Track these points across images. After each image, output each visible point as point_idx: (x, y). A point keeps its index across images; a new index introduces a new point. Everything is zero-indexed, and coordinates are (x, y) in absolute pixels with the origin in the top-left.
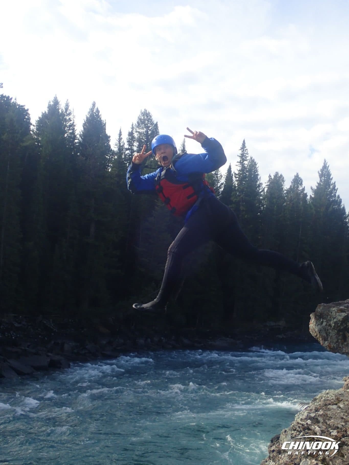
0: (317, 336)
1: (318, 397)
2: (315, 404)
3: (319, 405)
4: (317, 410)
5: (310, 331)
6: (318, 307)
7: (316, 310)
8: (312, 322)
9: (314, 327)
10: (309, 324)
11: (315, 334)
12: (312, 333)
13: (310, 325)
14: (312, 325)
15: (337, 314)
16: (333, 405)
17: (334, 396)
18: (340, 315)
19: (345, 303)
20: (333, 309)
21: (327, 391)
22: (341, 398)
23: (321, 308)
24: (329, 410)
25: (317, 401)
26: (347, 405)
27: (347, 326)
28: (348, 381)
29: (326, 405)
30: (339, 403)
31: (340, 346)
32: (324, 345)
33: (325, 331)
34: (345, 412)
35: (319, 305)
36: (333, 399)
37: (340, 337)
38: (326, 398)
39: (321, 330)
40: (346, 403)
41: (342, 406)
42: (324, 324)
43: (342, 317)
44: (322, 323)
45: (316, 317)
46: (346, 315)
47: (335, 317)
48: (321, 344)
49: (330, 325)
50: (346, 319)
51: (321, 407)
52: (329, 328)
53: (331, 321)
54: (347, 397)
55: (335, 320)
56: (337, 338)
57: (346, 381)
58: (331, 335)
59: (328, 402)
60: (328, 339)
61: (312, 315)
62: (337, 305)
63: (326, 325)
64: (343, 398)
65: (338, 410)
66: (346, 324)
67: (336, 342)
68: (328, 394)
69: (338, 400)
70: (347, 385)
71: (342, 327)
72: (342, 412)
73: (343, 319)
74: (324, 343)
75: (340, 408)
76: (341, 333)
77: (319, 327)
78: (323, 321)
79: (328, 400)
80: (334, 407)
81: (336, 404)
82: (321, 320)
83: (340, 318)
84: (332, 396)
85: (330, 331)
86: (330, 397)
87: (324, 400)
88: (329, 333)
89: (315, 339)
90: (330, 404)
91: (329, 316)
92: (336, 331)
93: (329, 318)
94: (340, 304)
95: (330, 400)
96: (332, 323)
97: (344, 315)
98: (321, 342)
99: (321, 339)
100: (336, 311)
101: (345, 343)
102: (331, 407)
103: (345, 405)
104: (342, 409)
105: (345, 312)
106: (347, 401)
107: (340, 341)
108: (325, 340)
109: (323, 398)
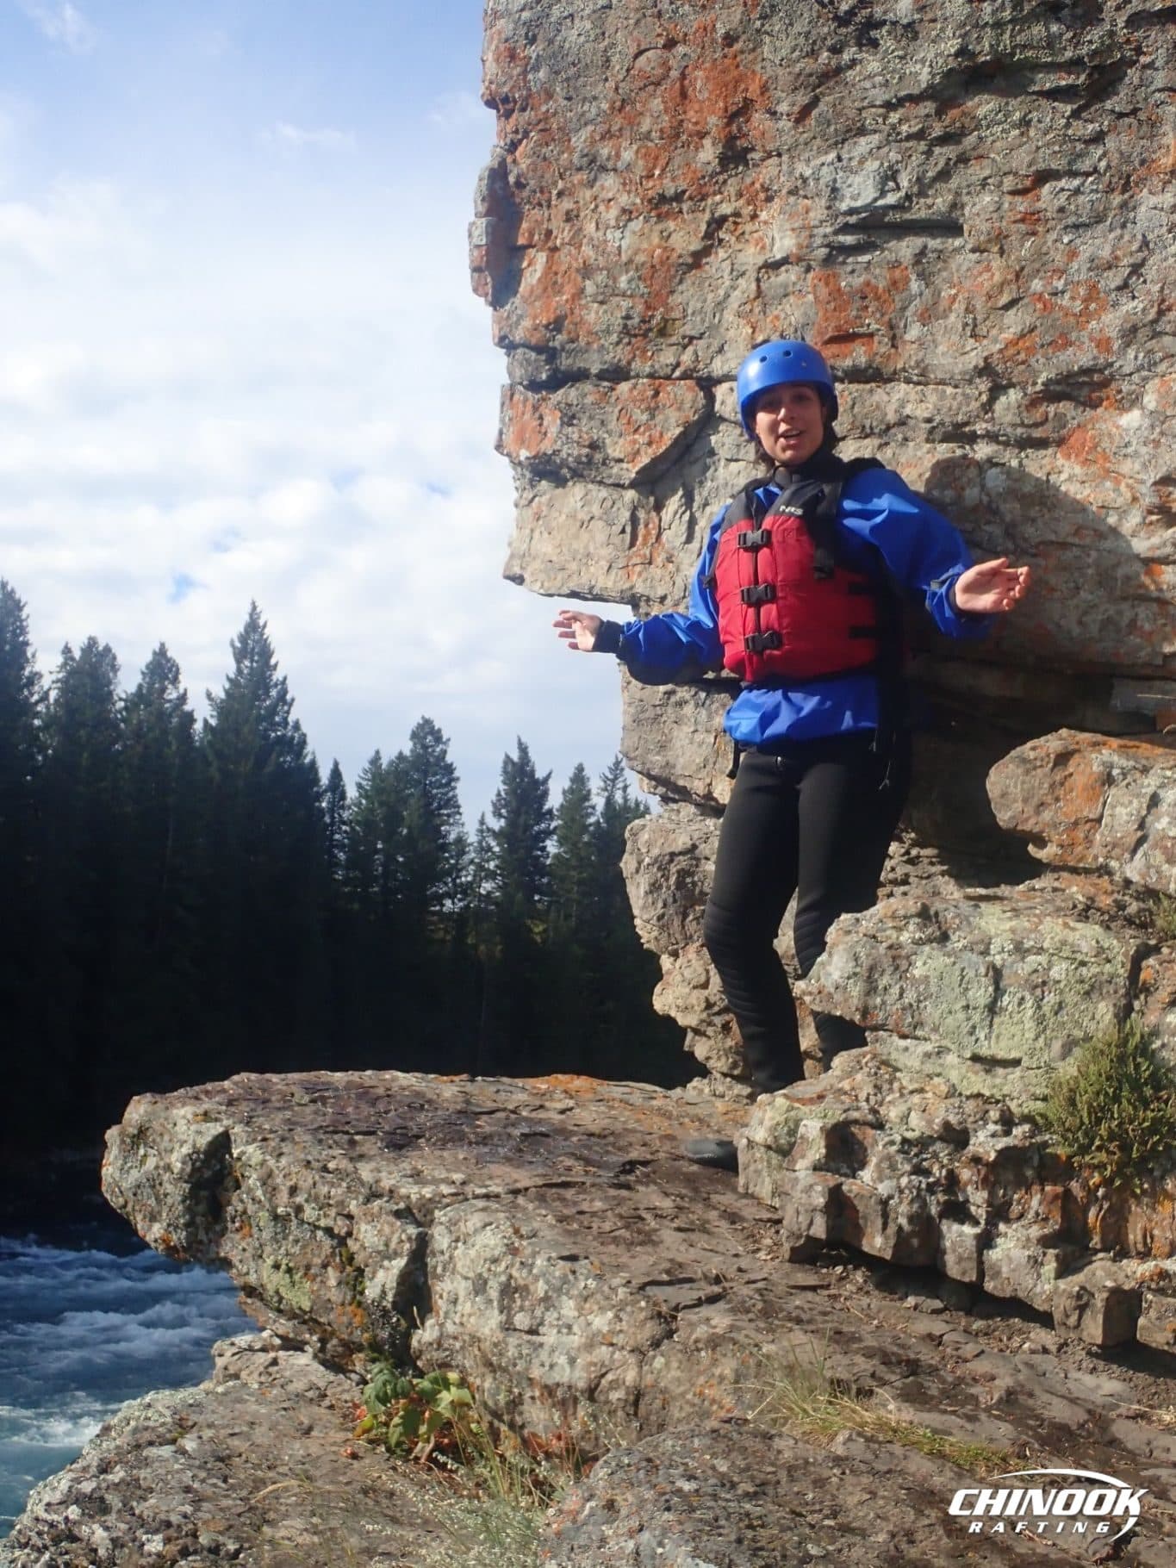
0: (125, 1206)
1: (114, 1421)
2: (104, 1445)
3: (118, 1447)
4: (105, 1468)
5: (104, 1189)
6: (129, 1109)
7: (126, 1115)
8: (112, 1158)
9: (117, 1175)
10: (100, 1166)
11: (121, 1201)
12: (108, 1197)
13: (104, 1171)
14: (111, 1169)
15: (193, 1128)
16: (161, 1444)
17: (168, 1413)
18: (199, 1132)
19: (224, 1091)
20: (182, 1112)
21: (148, 1399)
22: (194, 1418)
23: (142, 1111)
24: (146, 1462)
25: (113, 1434)
26: (211, 1440)
27: (223, 1167)
28: (228, 1354)
29: (138, 1447)
30: (182, 1435)
31: (202, 1236)
32: (149, 1238)
33: (153, 1187)
34: (199, 1467)
35: (136, 1098)
36: (163, 1424)
37: (201, 1208)
38: (142, 1423)
39: (139, 1186)
40: (208, 1434)
41: (190, 1444)
42: (151, 1163)
43: (209, 1139)
44: (142, 1162)
45: (123, 1142)
46: (221, 1130)
47: (184, 1137)
48: (141, 1233)
49: (168, 1168)
50: (222, 1143)
51: (120, 1457)
52: (166, 1177)
53: (172, 1151)
54: (213, 1412)
55: (186, 1150)
56: (188, 1210)
57: (221, 1355)
58: (169, 1200)
59: (147, 1436)
60: (160, 1213)
61: (112, 1134)
62: (197, 1098)
63: (157, 1167)
64: (200, 1419)
65: (177, 1461)
66: (222, 1160)
67: (187, 1225)
68: (149, 1406)
69: (183, 1426)
70: (226, 1368)
71: (207, 1174)
72: (190, 1467)
73: (211, 1144)
74: (150, 1228)
75: (184, 1452)
76: (204, 1193)
77: (135, 1175)
78: (145, 1155)
79: (146, 1428)
80: (166, 1451)
81: (174, 1441)
82: (142, 1152)
83: (203, 1142)
84: (161, 1415)
85: (169, 1188)
86: (156, 1417)
87: (135, 1430)
88: (166, 1195)
89: (120, 1216)
90: (151, 1443)
91: (166, 1138)
92: (187, 1186)
93: (165, 1144)
94: (207, 1093)
95: (154, 1429)
96: (176, 1160)
97: (215, 1129)
98: (139, 1227)
99: (139, 1217)
100: (190, 1116)
101: (218, 1228)
102: (153, 1452)
103: (203, 1443)
104: (190, 1457)
105: (216, 1120)
106: (210, 1426)
107: (199, 1220)
108: (153, 1218)
109: (133, 1423)
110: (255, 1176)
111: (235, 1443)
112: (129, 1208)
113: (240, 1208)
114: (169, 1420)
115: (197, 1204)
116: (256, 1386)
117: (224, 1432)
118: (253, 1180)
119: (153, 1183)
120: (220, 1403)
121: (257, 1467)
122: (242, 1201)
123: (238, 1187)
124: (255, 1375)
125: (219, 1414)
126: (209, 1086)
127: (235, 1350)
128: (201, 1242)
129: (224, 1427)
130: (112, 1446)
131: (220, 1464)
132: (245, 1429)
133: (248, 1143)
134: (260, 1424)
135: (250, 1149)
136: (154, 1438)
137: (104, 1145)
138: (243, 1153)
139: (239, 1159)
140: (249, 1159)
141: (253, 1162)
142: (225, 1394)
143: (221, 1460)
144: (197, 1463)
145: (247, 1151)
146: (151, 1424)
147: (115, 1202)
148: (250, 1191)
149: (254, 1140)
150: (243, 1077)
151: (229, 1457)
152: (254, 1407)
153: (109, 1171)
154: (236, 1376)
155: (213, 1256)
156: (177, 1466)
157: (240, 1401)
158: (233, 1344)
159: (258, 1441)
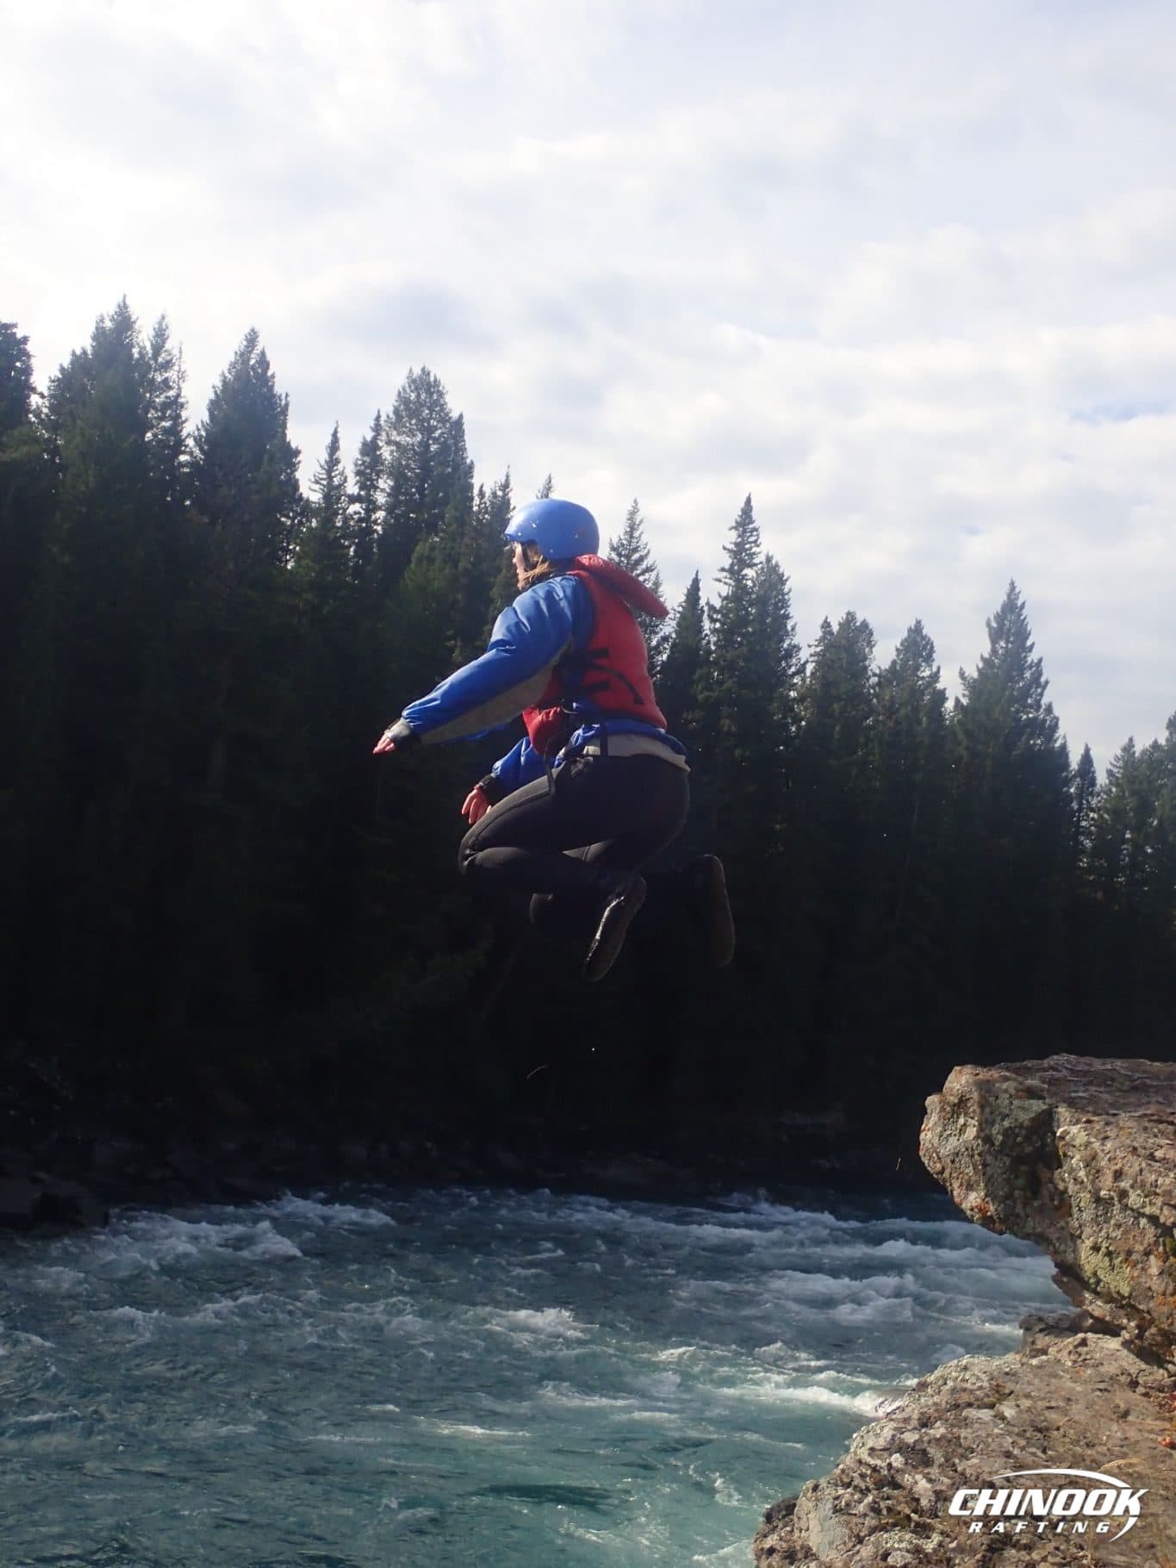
0: (942, 1172)
1: (931, 1378)
2: (922, 1400)
3: (935, 1404)
4: (925, 1423)
5: (921, 1153)
6: (951, 1077)
7: (947, 1085)
8: (930, 1125)
9: (935, 1141)
10: (919, 1132)
11: (939, 1166)
12: (926, 1162)
13: (922, 1136)
14: (929, 1135)
15: (1016, 1102)
16: (979, 1407)
17: (984, 1378)
18: (1023, 1108)
19: (1044, 1069)
20: (1005, 1086)
21: (965, 1360)
22: (1009, 1386)
23: (963, 1080)
24: (966, 1423)
25: (930, 1390)
26: (1029, 1410)
27: (1044, 1145)
28: (1037, 1329)
29: (957, 1406)
30: (1000, 1401)
31: (1019, 1209)
32: (966, 1206)
33: (972, 1156)
34: (1018, 1435)
35: (957, 1068)
36: (981, 1388)
37: (1020, 1182)
38: (960, 1385)
39: (957, 1154)
40: (1026, 1403)
41: (1008, 1411)
42: (971, 1133)
43: (1033, 1115)
44: (962, 1130)
45: (942, 1109)
46: (1045, 1107)
47: (1007, 1112)
48: (957, 1200)
49: (989, 1140)
50: (1046, 1121)
51: (941, 1414)
52: (986, 1148)
53: (993, 1123)
54: (1029, 1383)
55: (1006, 1124)
56: (1008, 1181)
57: (1028, 1329)
58: (989, 1171)
59: (965, 1398)
60: (978, 1183)
61: (932, 1101)
62: (1018, 1073)
63: (976, 1138)
64: (1017, 1388)
65: (996, 1426)
66: (1043, 1139)
67: (1009, 1196)
68: (966, 1368)
69: (999, 1393)
70: (1033, 1343)
71: (1028, 1149)
72: (1010, 1433)
73: (1033, 1120)
74: (966, 1196)
75: (1003, 1418)
76: (1024, 1168)
77: (953, 1143)
78: (965, 1125)
79: (965, 1390)
80: (985, 1414)
81: (992, 1406)
82: (962, 1121)
83: (1025, 1117)
84: (978, 1379)
85: (989, 1159)
86: (973, 1380)
87: (954, 1390)
88: (986, 1166)
89: (936, 1182)
90: (970, 1405)
91: (988, 1110)
92: (1008, 1161)
93: (986, 1115)
94: (1027, 1069)
95: (972, 1391)
96: (997, 1133)
97: (1037, 1106)
98: (955, 1193)
99: (956, 1184)
100: (1013, 1092)
101: (1036, 1204)
102: (972, 1413)
103: (1021, 1411)
104: (1009, 1423)
105: (1042, 1098)
106: (1028, 1396)
107: (1017, 1193)
108: (970, 1187)
109: (950, 1384)
110: (1078, 1157)
111: (1053, 1415)
112: (946, 1174)
113: (1061, 1186)
114: (986, 1384)
115: (1016, 1177)
116: (1070, 1364)
117: (1041, 1404)
118: (1076, 1160)
119: (973, 1153)
120: (1036, 1375)
121: (1076, 1442)
122: (1063, 1180)
123: (1060, 1166)
124: (1065, 1353)
125: (1036, 1386)
126: (1029, 1063)
127: (1042, 1326)
128: (1018, 1216)
129: (1044, 1399)
130: (930, 1403)
131: (1039, 1435)
132: (1062, 1404)
133: (1072, 1123)
134: (1077, 1403)
135: (1074, 1129)
136: (972, 1400)
137: (924, 1111)
138: (1066, 1133)
139: (1062, 1138)
140: (1073, 1139)
141: (1077, 1142)
142: (1040, 1367)
143: (1040, 1430)
144: (1016, 1430)
145: (1072, 1130)
146: (968, 1386)
147: (933, 1167)
148: (1071, 1171)
149: (1078, 1122)
150: (1062, 1057)
151: (1047, 1429)
152: (1070, 1384)
153: (928, 1136)
154: (1044, 1352)
155: (1030, 1231)
156: (996, 1431)
157: (1056, 1376)
158: (1040, 1319)
159: (1076, 1418)
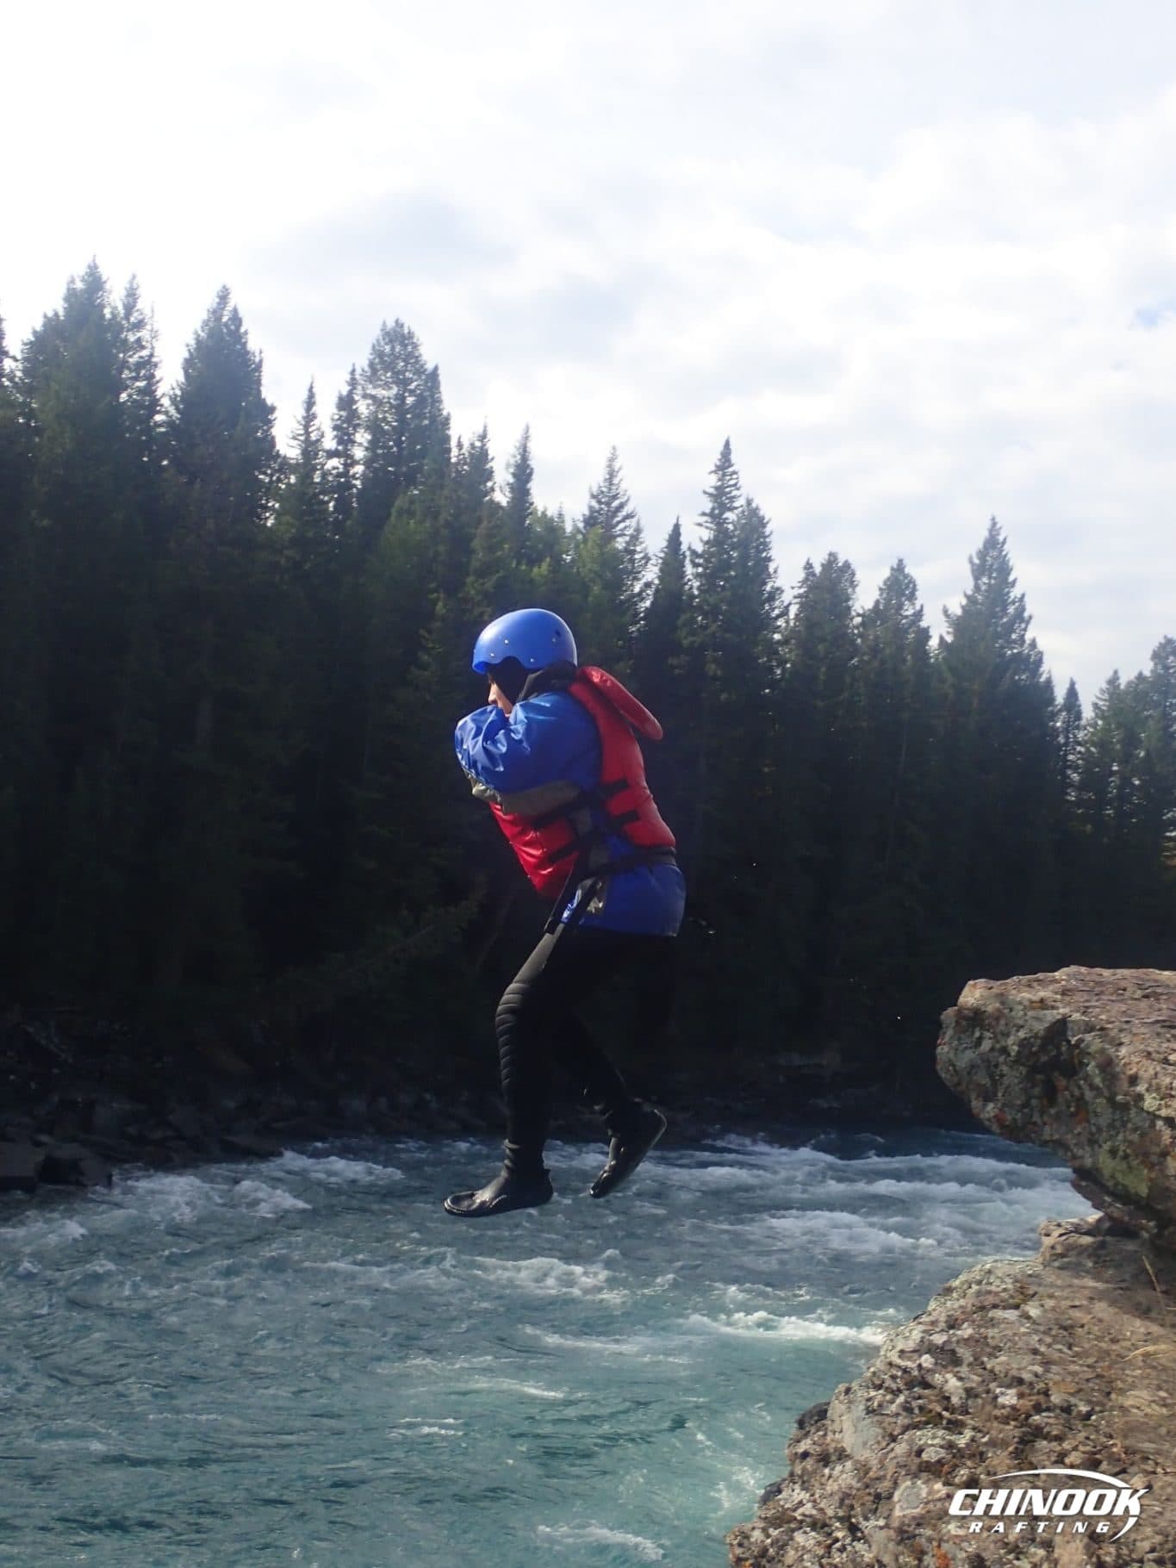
0: (959, 1084)
1: (956, 1283)
2: (949, 1303)
3: (961, 1307)
4: (953, 1324)
5: (938, 1067)
6: (966, 991)
7: (961, 998)
8: (947, 1038)
9: (951, 1055)
10: (935, 1047)
11: (955, 1079)
12: (943, 1075)
13: (939, 1050)
14: (946, 1049)
15: (1030, 1013)
16: (1005, 1308)
17: (1009, 1281)
18: (1037, 1019)
19: (1056, 981)
20: (1018, 998)
22: (1033, 1288)
23: (978, 993)
24: (993, 1323)
25: (955, 1295)
26: (1053, 1309)
27: (1060, 1053)
28: (1056, 1234)
29: (982, 1308)
30: (1025, 1302)
31: (1036, 1118)
32: (984, 1117)
33: (988, 1068)
34: (1044, 1333)
35: (971, 982)
36: (1005, 1290)
37: (1037, 1091)
38: (984, 1287)
39: (973, 1067)
40: (1050, 1303)
41: (1034, 1311)
42: (986, 1045)
43: (1047, 1025)
44: (978, 1044)
45: (957, 1022)
46: (1058, 1017)
47: (1021, 1022)
48: (975, 1111)
49: (1004, 1051)
50: (1059, 1030)
51: (967, 1316)
52: (1002, 1059)
53: (1007, 1035)
54: (1052, 1284)
55: (1022, 1034)
56: (1025, 1091)
57: (1048, 1235)
58: (1006, 1081)
59: (990, 1300)
60: (995, 1094)
61: (946, 1015)
62: (1029, 986)
63: (992, 1049)
64: (1041, 1290)
65: (1023, 1325)
66: (1058, 1047)
67: (1024, 1106)
68: (989, 1272)
69: (1024, 1295)
70: (1053, 1248)
71: (1044, 1059)
72: (1036, 1332)
73: (1048, 1030)
74: (985, 1106)
75: (1028, 1318)
76: (1039, 1077)
77: (969, 1055)
78: (981, 1038)
79: (990, 1292)
80: (1011, 1315)
81: (1017, 1307)
82: (977, 1034)
83: (1040, 1027)
84: (1003, 1281)
85: (1005, 1069)
86: (998, 1282)
87: (978, 1294)
88: (1002, 1076)
89: (953, 1095)
90: (995, 1306)
91: (1003, 1022)
92: (1023, 1070)
93: (1002, 1026)
94: (1038, 980)
95: (996, 1294)
96: (1012, 1044)
97: (1052, 1016)
98: (973, 1104)
99: (973, 1096)
100: (1027, 1003)
101: (1053, 1111)
102: (998, 1314)
103: (1045, 1311)
104: (1034, 1323)
105: (1053, 1008)
106: (1051, 1296)
107: (1034, 1102)
108: (988, 1097)
109: (975, 1287)
110: (1093, 1064)
111: (1077, 1314)
112: (963, 1087)
113: (1077, 1092)
114: (1010, 1286)
115: (1033, 1087)
116: (1091, 1265)
117: (1065, 1304)
118: (1091, 1067)
119: (989, 1065)
120: (1058, 1277)
121: (1100, 1339)
122: (1080, 1087)
123: (1076, 1074)
125: (1059, 1287)
126: (1040, 976)
127: (1061, 1231)
128: (1035, 1124)
129: (1067, 1298)
130: (956, 1306)
131: (1065, 1333)
132: (1085, 1303)
133: (1086, 1031)
134: (1100, 1302)
135: (1089, 1037)
136: (998, 1302)
137: (938, 1026)
138: (1081, 1041)
139: (1077, 1045)
140: (1088, 1046)
141: (1092, 1050)
143: (1065, 1328)
144: (1042, 1328)
145: (1084, 1039)
146: (993, 1288)
147: (950, 1080)
148: (1087, 1078)
149: (1092, 1029)
150: (1073, 969)
151: (1072, 1327)
152: (1091, 1283)
153: (943, 1050)
155: (1048, 1138)
156: (1023, 1330)
157: (1077, 1277)
158: (1059, 1225)
159: (1100, 1315)
